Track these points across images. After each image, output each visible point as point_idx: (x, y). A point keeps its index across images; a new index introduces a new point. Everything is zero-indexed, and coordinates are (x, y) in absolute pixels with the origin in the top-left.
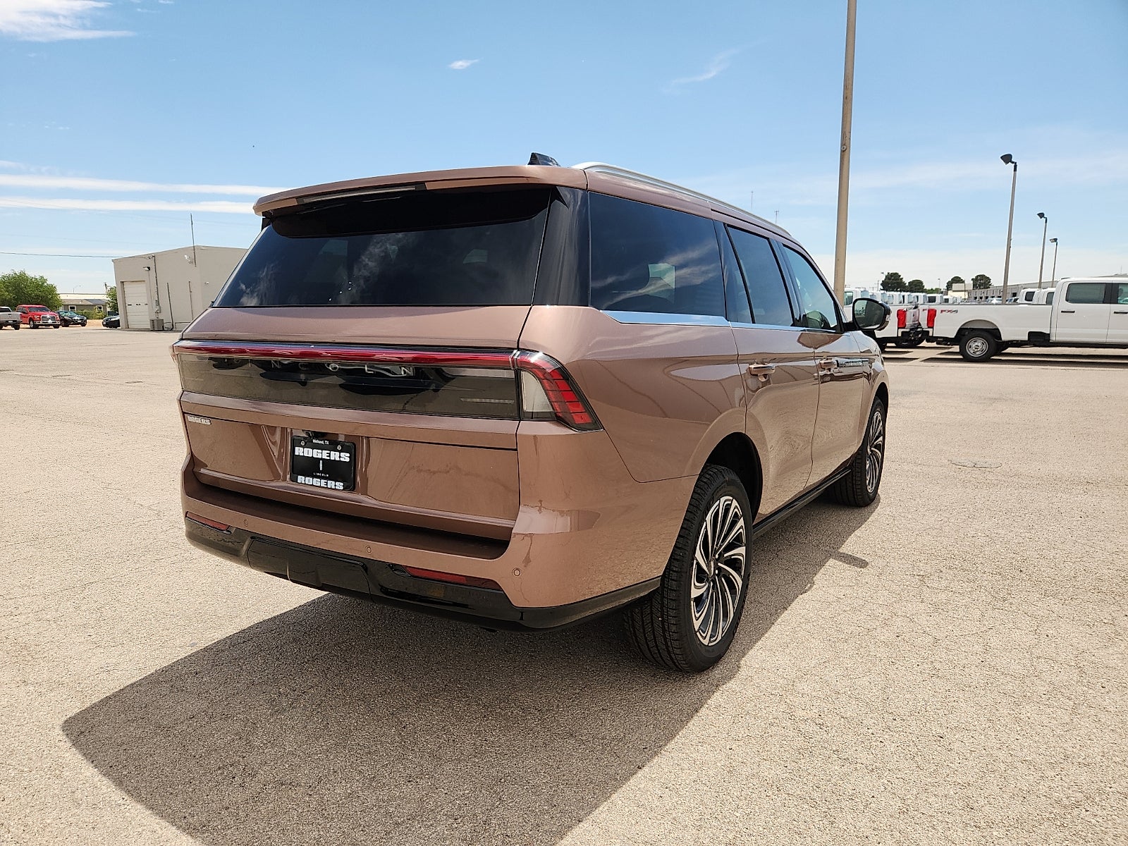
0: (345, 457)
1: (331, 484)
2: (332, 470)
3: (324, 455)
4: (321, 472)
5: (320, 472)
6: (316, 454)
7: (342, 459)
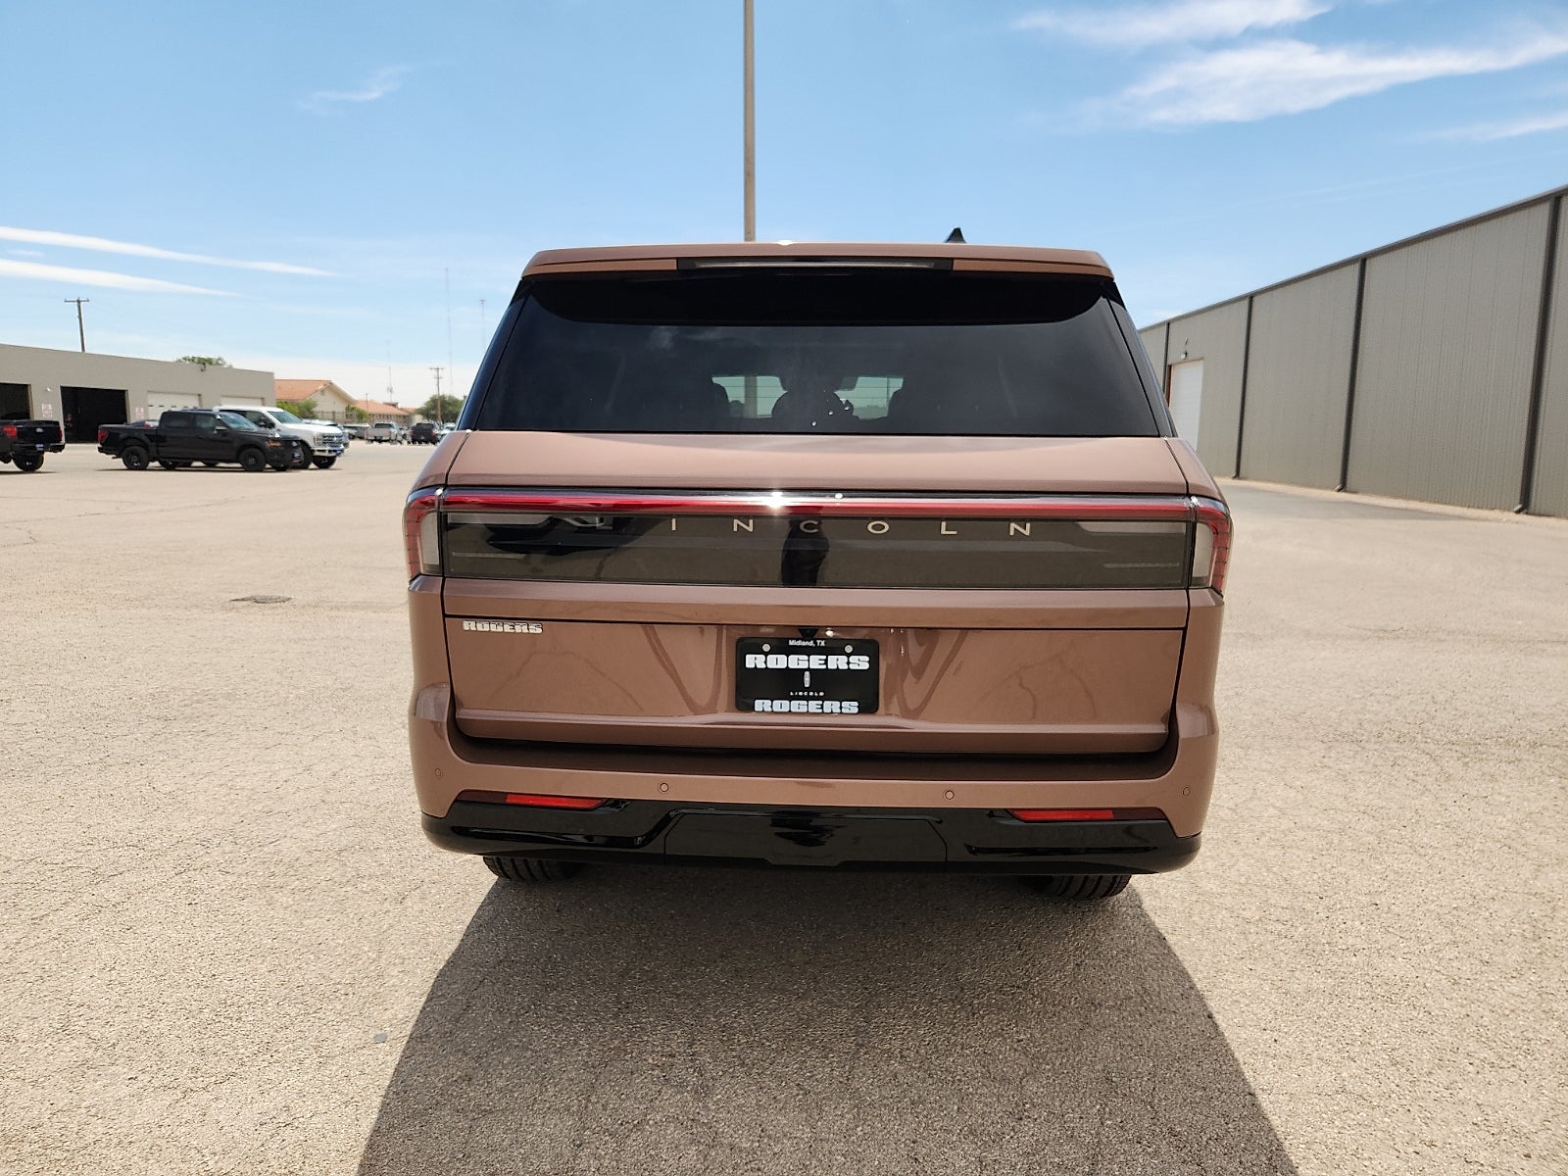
0: (861, 663)
1: (831, 706)
2: (829, 685)
3: (816, 662)
4: (808, 690)
5: (804, 689)
6: (796, 662)
7: (852, 667)
